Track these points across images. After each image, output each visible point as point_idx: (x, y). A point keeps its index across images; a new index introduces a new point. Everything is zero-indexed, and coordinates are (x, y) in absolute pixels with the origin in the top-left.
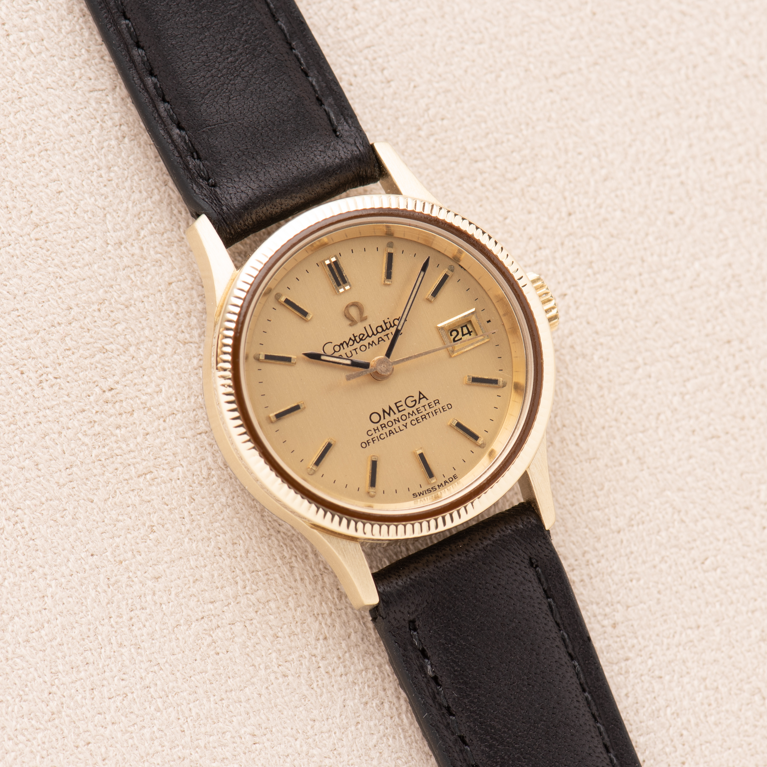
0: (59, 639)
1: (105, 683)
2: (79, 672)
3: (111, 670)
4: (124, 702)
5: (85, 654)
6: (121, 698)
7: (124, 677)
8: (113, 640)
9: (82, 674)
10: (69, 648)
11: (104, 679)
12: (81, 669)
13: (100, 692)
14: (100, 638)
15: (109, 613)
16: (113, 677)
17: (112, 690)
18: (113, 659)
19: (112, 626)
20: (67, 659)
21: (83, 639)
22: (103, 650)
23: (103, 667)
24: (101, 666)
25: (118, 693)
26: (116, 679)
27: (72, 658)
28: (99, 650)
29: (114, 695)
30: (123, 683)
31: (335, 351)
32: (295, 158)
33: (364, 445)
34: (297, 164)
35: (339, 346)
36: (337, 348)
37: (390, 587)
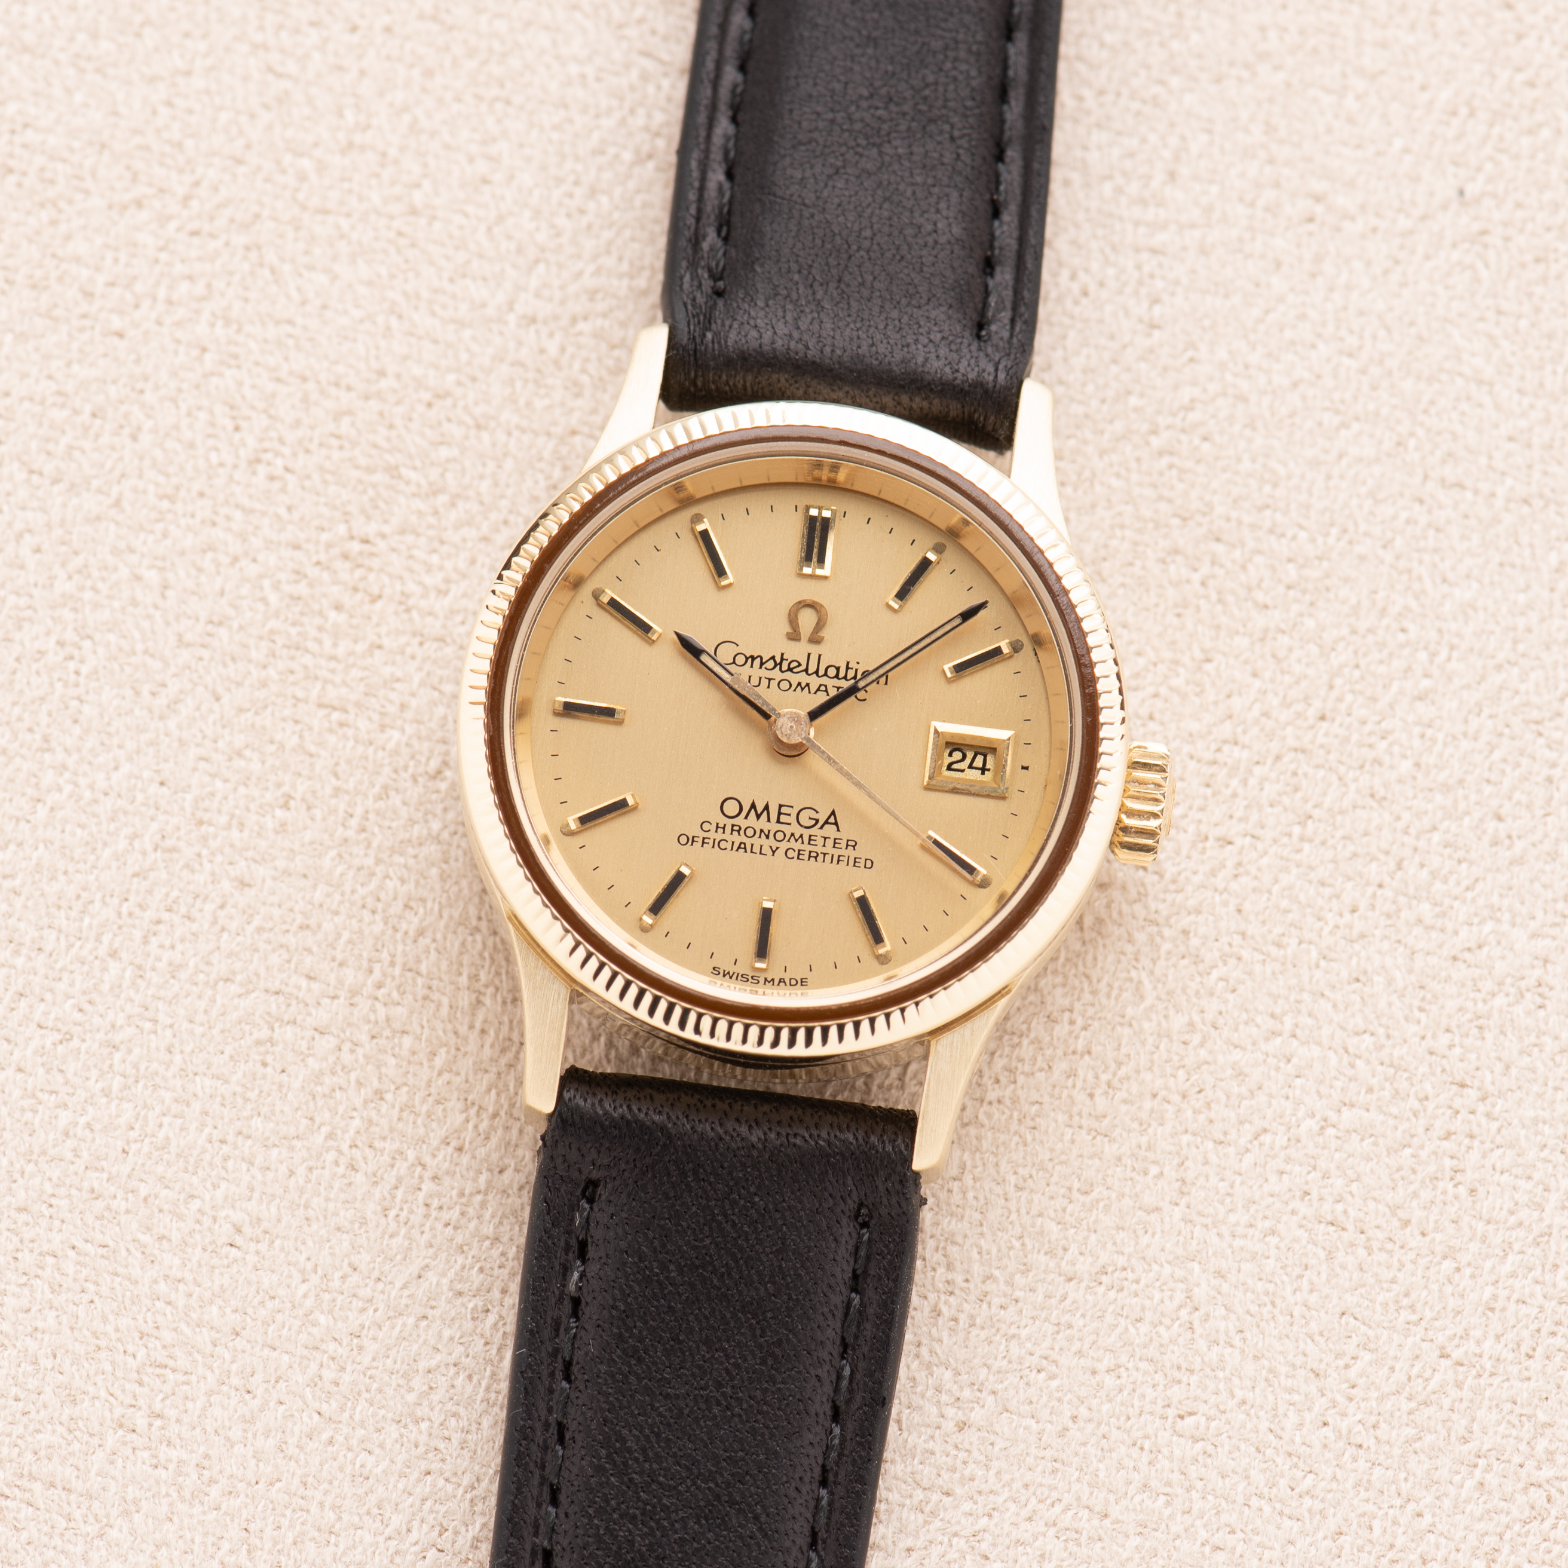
0: (17, 882)
1: (48, 996)
2: (17, 953)
3: (72, 984)
4: (60, 1048)
5: (46, 932)
6: (58, 1037)
7: (87, 1007)
8: (106, 939)
9: (20, 961)
10: (25, 907)
11: (51, 990)
12: (24, 951)
13: (31, 1007)
14: (87, 920)
15: (128, 891)
16: (68, 997)
17: (53, 1016)
18: (86, 968)
19: (119, 914)
20: (11, 922)
21: (59, 908)
22: (78, 944)
23: (61, 970)
24: (58, 966)
25: (60, 1025)
26: (70, 1002)
27: (22, 925)
28: (72, 939)
29: (50, 1024)
30: (78, 1016)
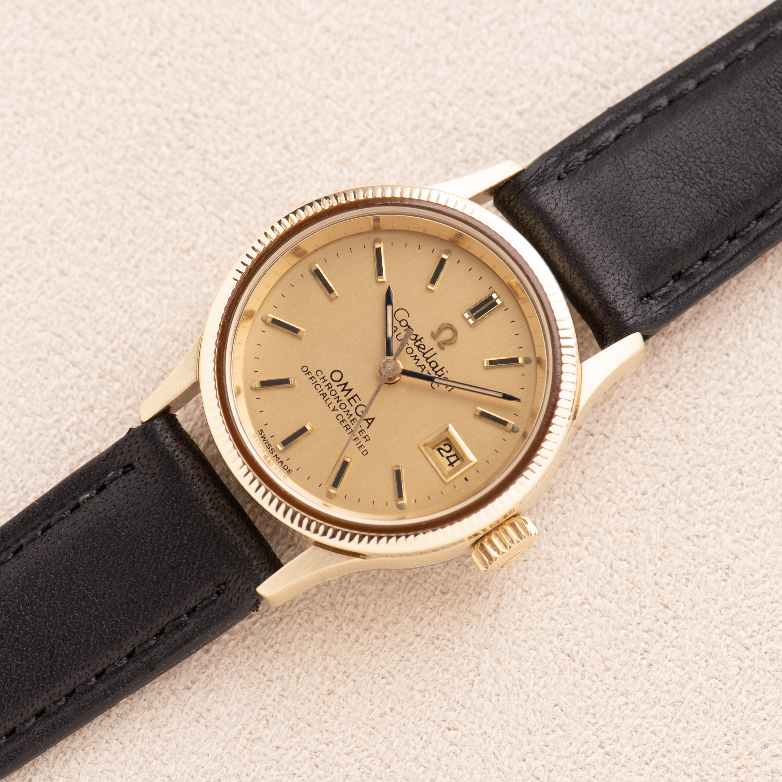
31: (400, 322)
32: (606, 254)
33: (305, 369)
34: (600, 257)
35: (407, 325)
36: (404, 323)
37: (161, 430)
